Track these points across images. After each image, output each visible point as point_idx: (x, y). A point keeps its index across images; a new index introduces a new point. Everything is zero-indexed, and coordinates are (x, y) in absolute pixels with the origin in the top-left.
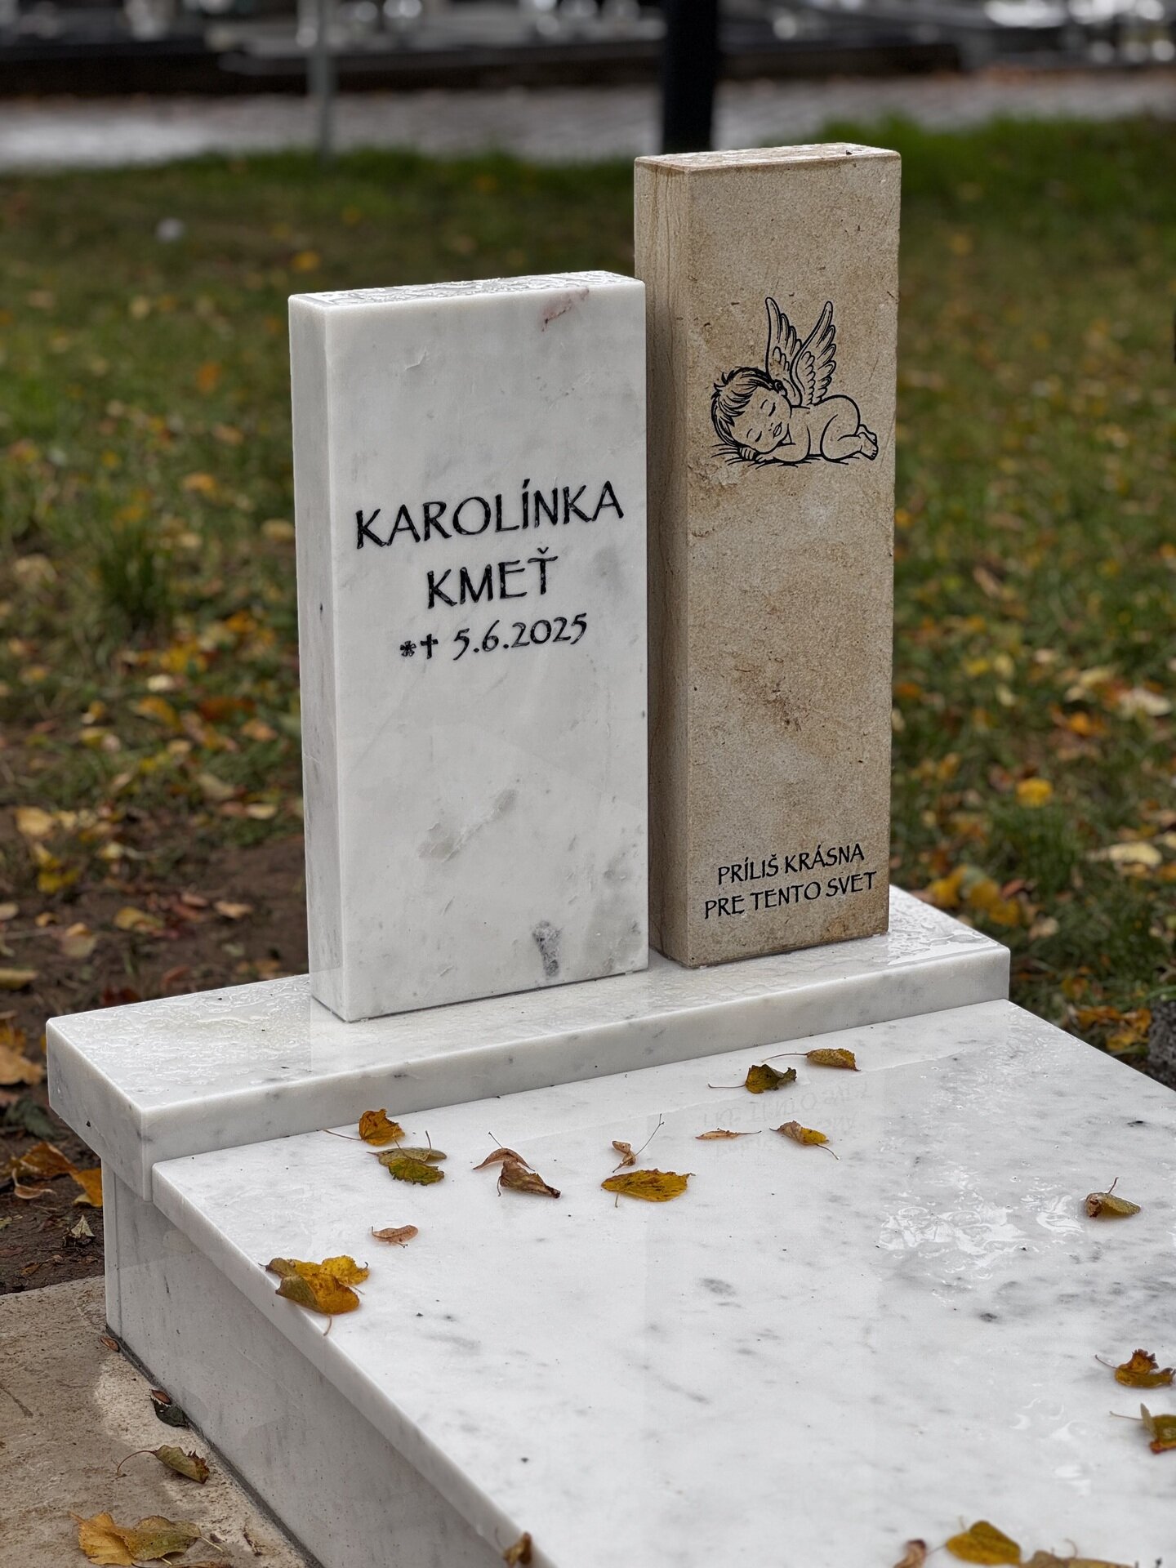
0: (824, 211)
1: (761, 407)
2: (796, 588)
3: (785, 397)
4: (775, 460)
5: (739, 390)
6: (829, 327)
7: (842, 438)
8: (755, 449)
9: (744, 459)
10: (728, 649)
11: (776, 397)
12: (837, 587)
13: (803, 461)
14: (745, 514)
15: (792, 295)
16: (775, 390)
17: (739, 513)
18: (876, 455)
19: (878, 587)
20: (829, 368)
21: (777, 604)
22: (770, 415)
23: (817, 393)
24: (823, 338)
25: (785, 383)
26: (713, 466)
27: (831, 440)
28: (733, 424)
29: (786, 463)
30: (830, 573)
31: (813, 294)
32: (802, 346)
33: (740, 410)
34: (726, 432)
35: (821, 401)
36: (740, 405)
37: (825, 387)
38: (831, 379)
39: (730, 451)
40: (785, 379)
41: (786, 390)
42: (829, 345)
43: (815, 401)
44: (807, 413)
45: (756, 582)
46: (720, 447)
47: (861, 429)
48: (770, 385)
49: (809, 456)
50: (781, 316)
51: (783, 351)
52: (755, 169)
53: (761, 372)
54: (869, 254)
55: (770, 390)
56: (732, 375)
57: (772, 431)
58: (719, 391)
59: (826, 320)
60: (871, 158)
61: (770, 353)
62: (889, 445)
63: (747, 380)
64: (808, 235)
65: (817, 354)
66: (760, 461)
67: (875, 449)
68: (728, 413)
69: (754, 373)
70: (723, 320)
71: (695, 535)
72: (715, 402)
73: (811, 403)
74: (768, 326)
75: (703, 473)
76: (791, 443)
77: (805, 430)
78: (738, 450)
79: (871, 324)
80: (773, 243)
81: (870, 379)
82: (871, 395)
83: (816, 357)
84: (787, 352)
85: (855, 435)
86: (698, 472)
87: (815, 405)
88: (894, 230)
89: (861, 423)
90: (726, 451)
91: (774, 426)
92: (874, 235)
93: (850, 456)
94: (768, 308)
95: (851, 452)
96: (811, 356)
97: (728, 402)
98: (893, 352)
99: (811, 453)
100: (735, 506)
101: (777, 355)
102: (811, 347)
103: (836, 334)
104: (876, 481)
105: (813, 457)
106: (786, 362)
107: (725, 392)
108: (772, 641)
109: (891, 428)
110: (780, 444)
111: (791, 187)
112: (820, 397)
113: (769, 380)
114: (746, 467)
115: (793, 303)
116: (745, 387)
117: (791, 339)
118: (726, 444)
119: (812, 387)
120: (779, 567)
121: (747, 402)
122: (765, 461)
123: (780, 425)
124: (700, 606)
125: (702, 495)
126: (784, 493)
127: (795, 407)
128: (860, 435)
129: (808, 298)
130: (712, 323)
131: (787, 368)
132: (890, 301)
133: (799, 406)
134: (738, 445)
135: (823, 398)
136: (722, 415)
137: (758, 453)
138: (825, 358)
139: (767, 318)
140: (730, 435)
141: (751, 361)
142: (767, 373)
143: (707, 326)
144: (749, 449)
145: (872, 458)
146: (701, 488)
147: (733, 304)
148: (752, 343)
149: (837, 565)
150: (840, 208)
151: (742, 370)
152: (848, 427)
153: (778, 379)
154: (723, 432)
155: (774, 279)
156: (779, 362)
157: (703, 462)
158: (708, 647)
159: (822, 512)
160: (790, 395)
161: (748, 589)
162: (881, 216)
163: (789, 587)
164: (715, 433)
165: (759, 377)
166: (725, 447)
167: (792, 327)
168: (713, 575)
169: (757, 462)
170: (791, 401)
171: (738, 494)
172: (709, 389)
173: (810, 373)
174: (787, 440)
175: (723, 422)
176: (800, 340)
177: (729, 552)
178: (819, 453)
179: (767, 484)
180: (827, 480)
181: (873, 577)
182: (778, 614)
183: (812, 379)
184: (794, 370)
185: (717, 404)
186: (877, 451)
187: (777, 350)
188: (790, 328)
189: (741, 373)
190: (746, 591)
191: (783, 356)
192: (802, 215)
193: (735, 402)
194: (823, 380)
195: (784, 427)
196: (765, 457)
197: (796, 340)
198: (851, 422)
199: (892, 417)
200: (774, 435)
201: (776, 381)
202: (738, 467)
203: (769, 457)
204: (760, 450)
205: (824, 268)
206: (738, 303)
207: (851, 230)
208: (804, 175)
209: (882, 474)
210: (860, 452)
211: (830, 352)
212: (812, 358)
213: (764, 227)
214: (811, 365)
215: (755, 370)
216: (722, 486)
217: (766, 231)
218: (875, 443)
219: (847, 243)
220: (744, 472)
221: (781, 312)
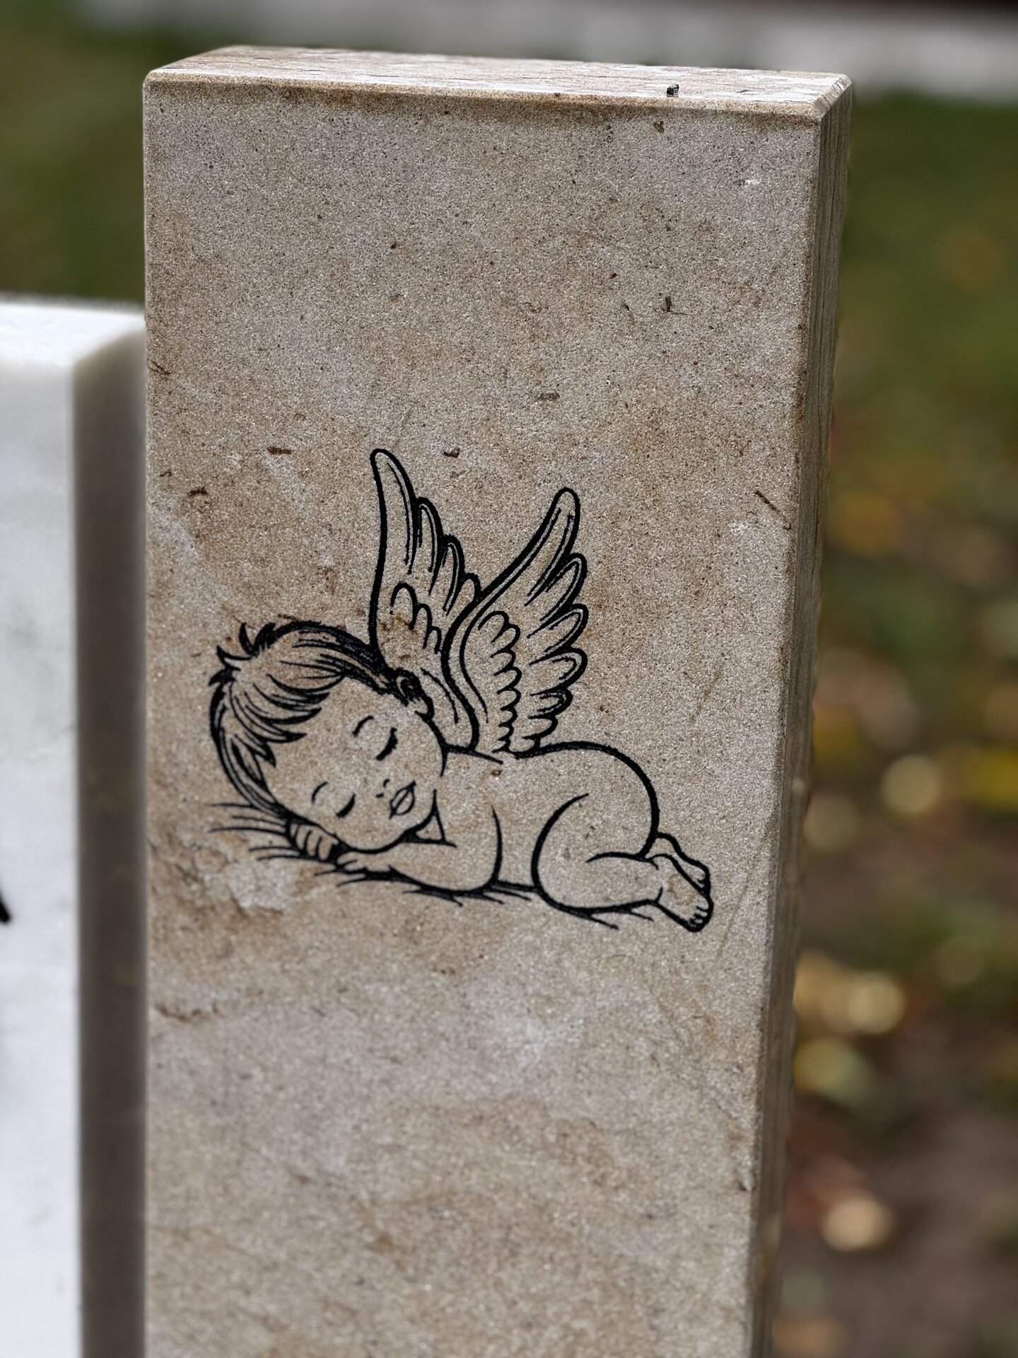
0: (557, 242)
1: (356, 732)
2: (449, 1205)
3: (428, 717)
4: (392, 875)
5: (289, 676)
6: (567, 558)
7: (598, 856)
8: (335, 836)
9: (303, 854)
10: (254, 1304)
11: (405, 717)
12: (574, 1231)
13: (478, 893)
14: (303, 988)
15: (454, 455)
16: (398, 696)
17: (287, 985)
18: (706, 920)
19: (698, 1260)
20: (565, 667)
21: (394, 1231)
22: (381, 757)
23: (526, 727)
24: (547, 582)
25: (426, 683)
26: (216, 853)
27: (567, 856)
28: (270, 758)
29: (426, 889)
30: (555, 1190)
31: (522, 464)
32: (480, 594)
33: (294, 729)
34: (250, 775)
35: (536, 751)
36: (290, 714)
37: (551, 715)
38: (570, 697)
39: (261, 825)
40: (426, 673)
41: (429, 702)
42: (565, 608)
43: (518, 744)
44: (493, 774)
45: (337, 1163)
46: (236, 811)
47: (661, 846)
48: (381, 681)
49: (495, 886)
50: (417, 505)
51: (422, 597)
52: (343, 98)
53: (357, 642)
54: (699, 381)
55: (381, 692)
56: (269, 635)
57: (386, 799)
58: (230, 668)
59: (556, 536)
60: (715, 113)
61: (384, 597)
62: (747, 901)
63: (313, 654)
64: (506, 302)
65: (528, 619)
66: (350, 867)
67: (706, 906)
68: (257, 730)
69: (333, 640)
70: (245, 489)
71: (163, 1011)
72: (218, 696)
73: (505, 749)
74: (376, 524)
75: (186, 865)
76: (442, 841)
77: (485, 816)
78: (287, 827)
79: (699, 571)
80: (395, 308)
81: (693, 719)
82: (697, 763)
83: (526, 629)
84: (435, 601)
85: (640, 857)
86: (172, 860)
87: (518, 755)
88: (783, 326)
89: (661, 828)
90: (253, 824)
91: (392, 788)
92: (718, 329)
93: (626, 908)
94: (377, 477)
95: (625, 898)
96: (507, 625)
97: (259, 702)
98: (771, 657)
99: (502, 877)
100: (276, 966)
101: (404, 606)
102: (512, 601)
103: (587, 581)
104: (703, 988)
105: (510, 888)
106: (430, 628)
107: (249, 674)
108: (378, 1318)
109: (756, 859)
110: (410, 836)
111: (451, 163)
112: (536, 737)
113: (378, 663)
114: (309, 875)
115: (454, 475)
116: (305, 671)
117: (446, 571)
118: (251, 806)
119: (511, 707)
120: (403, 1140)
121: (315, 712)
122: (364, 870)
123: (411, 788)
124: (175, 1184)
125: (182, 918)
126: (420, 962)
127: (458, 749)
128: (658, 861)
129: (503, 469)
130: (212, 490)
131: (432, 644)
132: (766, 517)
133: (470, 750)
134: (289, 817)
135: (544, 742)
136: (240, 731)
137: (340, 848)
138: (552, 637)
139: (376, 502)
140: (262, 783)
141: (324, 607)
142: (374, 646)
143: (199, 497)
144: (320, 833)
145: (695, 925)
146: (181, 901)
147: (273, 451)
148: (328, 561)
149: (573, 1176)
150: (607, 240)
151: (297, 625)
152: (620, 831)
153: (407, 667)
154: (242, 775)
155: (398, 403)
156: (411, 626)
157: (187, 838)
158: (197, 1288)
159: (531, 1031)
160: (443, 715)
161: (311, 1174)
162: (741, 280)
163: (430, 1198)
164: (219, 772)
165: (346, 652)
166: (248, 812)
167: (452, 539)
168: (214, 1121)
169: (340, 869)
170: (446, 733)
171: (285, 936)
172: (203, 659)
173: (505, 670)
174: (432, 830)
175: (243, 751)
176: (475, 578)
177: (257, 1074)
178: (528, 881)
179: (369, 930)
180: (548, 955)
181: (686, 1232)
182: (397, 1255)
183: (510, 687)
184: (454, 654)
185: (226, 701)
186: (710, 911)
187: (404, 591)
188: (445, 543)
189: (293, 636)
190: (304, 1180)
191: (423, 613)
192: (488, 245)
193: (277, 704)
194: (546, 694)
195: (423, 796)
196: (362, 861)
197: (462, 576)
198: (632, 821)
199: (759, 831)
200: (393, 812)
201: (400, 671)
202: (284, 872)
203: (378, 864)
204: (350, 840)
205: (554, 397)
206: (289, 452)
207: (645, 307)
208: (494, 132)
209: (722, 975)
210: (655, 903)
211: (567, 626)
212: (511, 633)
213: (368, 263)
214: (507, 649)
215: (339, 632)
216: (240, 910)
217: (374, 274)
218: (704, 888)
219: (629, 340)
220: (302, 887)
221: (418, 495)
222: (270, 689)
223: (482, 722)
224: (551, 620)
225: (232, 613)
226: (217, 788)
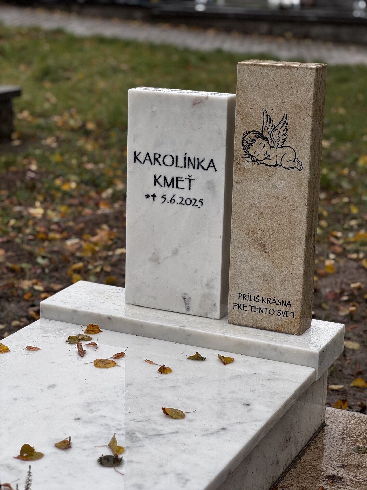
0: (285, 83)
1: (260, 145)
2: (270, 208)
3: (268, 143)
4: (264, 163)
5: (252, 137)
6: (285, 122)
7: (289, 161)
8: (257, 158)
9: (253, 161)
10: (245, 222)
11: (266, 143)
12: (285, 211)
13: (274, 166)
14: (252, 179)
15: (272, 109)
16: (265, 140)
17: (250, 178)
18: (302, 169)
19: (300, 215)
20: (285, 136)
21: (263, 212)
22: (263, 148)
23: (280, 144)
24: (283, 126)
25: (268, 138)
26: (242, 161)
27: (285, 161)
28: (249, 148)
29: (268, 165)
30: (283, 206)
31: (280, 111)
32: (275, 127)
33: (252, 144)
34: (247, 150)
35: (281, 147)
36: (252, 142)
37: (283, 143)
38: (286, 140)
39: (248, 157)
40: (268, 137)
41: (269, 141)
42: (285, 129)
43: (279, 146)
44: (276, 150)
45: (256, 203)
46: (245, 155)
47: (296, 160)
48: (263, 138)
49: (276, 165)
50: (268, 116)
51: (268, 127)
52: (261, 65)
53: (260, 133)
54: (301, 100)
55: (263, 140)
56: (250, 132)
57: (263, 153)
58: (245, 136)
59: (284, 120)
60: (304, 68)
61: (264, 127)
62: (307, 167)
63: (255, 135)
64: (279, 90)
65: (281, 131)
66: (259, 162)
67: (302, 167)
68: (248, 145)
69: (257, 133)
70: (247, 114)
71: (235, 182)
72: (243, 140)
73: (278, 147)
74: (263, 118)
75: (238, 162)
76: (270, 159)
77: (275, 156)
78: (251, 157)
79: (301, 124)
80: (266, 91)
81: (300, 143)
82: (301, 149)
83: (280, 131)
84: (270, 128)
85: (294, 161)
86: (237, 162)
87: (279, 148)
88: (311, 93)
89: (296, 157)
90: (247, 157)
91: (264, 152)
92: (304, 94)
93: (292, 168)
94: (263, 112)
95: (292, 166)
96: (278, 131)
97: (248, 141)
98: (310, 135)
99: (277, 164)
100: (249, 176)
101: (266, 129)
102: (279, 128)
103: (288, 125)
104: (301, 178)
105: (278, 165)
106: (269, 131)
107: (247, 137)
108: (260, 224)
109: (308, 161)
110: (266, 158)
111: (273, 73)
112: (281, 145)
113: (263, 136)
114: (254, 163)
115: (272, 112)
116: (254, 137)
117: (271, 124)
118: (247, 155)
119: (278, 142)
120: (264, 199)
121: (255, 142)
122: (260, 163)
123: (266, 152)
124: (236, 206)
125: (238, 169)
126: (267, 175)
127: (272, 147)
128: (296, 161)
129: (278, 111)
130: (243, 114)
131: (269, 133)
132: (309, 117)
133: (273, 147)
134: (251, 156)
135: (282, 146)
136: (246, 145)
137: (257, 160)
138: (284, 133)
139: (263, 115)
140: (248, 152)
141: (256, 129)
142: (262, 134)
143: (242, 115)
144: (255, 158)
145: (300, 170)
146: (238, 167)
147: (251, 109)
148: (257, 123)
149: (285, 204)
150: (291, 83)
151: (253, 131)
152: (291, 158)
153: (266, 136)
154: (246, 150)
155: (266, 103)
156: (267, 131)
157: (239, 159)
158: (238, 220)
159: (280, 184)
160: (270, 143)
161: (253, 204)
162: (307, 88)
163: (267, 207)
164: (243, 150)
165: (259, 134)
166: (246, 155)
167: (272, 120)
168: (240, 197)
169: (257, 163)
170: (271, 145)
171: (250, 172)
172: (242, 135)
173: (278, 137)
174: (269, 157)
175: (246, 147)
176: (274, 125)
177: (246, 190)
178: (280, 164)
179: (261, 171)
180: (283, 174)
181: (299, 211)
182: (263, 215)
183: (278, 139)
184: (272, 135)
185: (244, 141)
186: (302, 168)
187: (266, 127)
188: (271, 121)
189: (253, 132)
190: (252, 205)
191: (268, 129)
192: (277, 83)
193: (250, 141)
194: (283, 140)
195: (268, 153)
196: (260, 162)
197: (273, 125)
198: (293, 156)
199: (308, 158)
200: (264, 155)
201: (265, 137)
202: (250, 163)
203: (262, 162)
204: (259, 159)
205: (284, 102)
206: (253, 109)
207: (295, 91)
208: (278, 70)
209: (303, 177)
210: (295, 167)
211: (285, 131)
212: (279, 132)
213: (263, 85)
214: (278, 134)
215: (258, 132)
216: (245, 168)
217: (263, 87)
218: (301, 165)
219: (293, 95)
220: (253, 165)
221: (268, 114)
222: (249, 139)
223: (275, 143)
224: (283, 130)
225: (245, 129)
226: (243, 152)
